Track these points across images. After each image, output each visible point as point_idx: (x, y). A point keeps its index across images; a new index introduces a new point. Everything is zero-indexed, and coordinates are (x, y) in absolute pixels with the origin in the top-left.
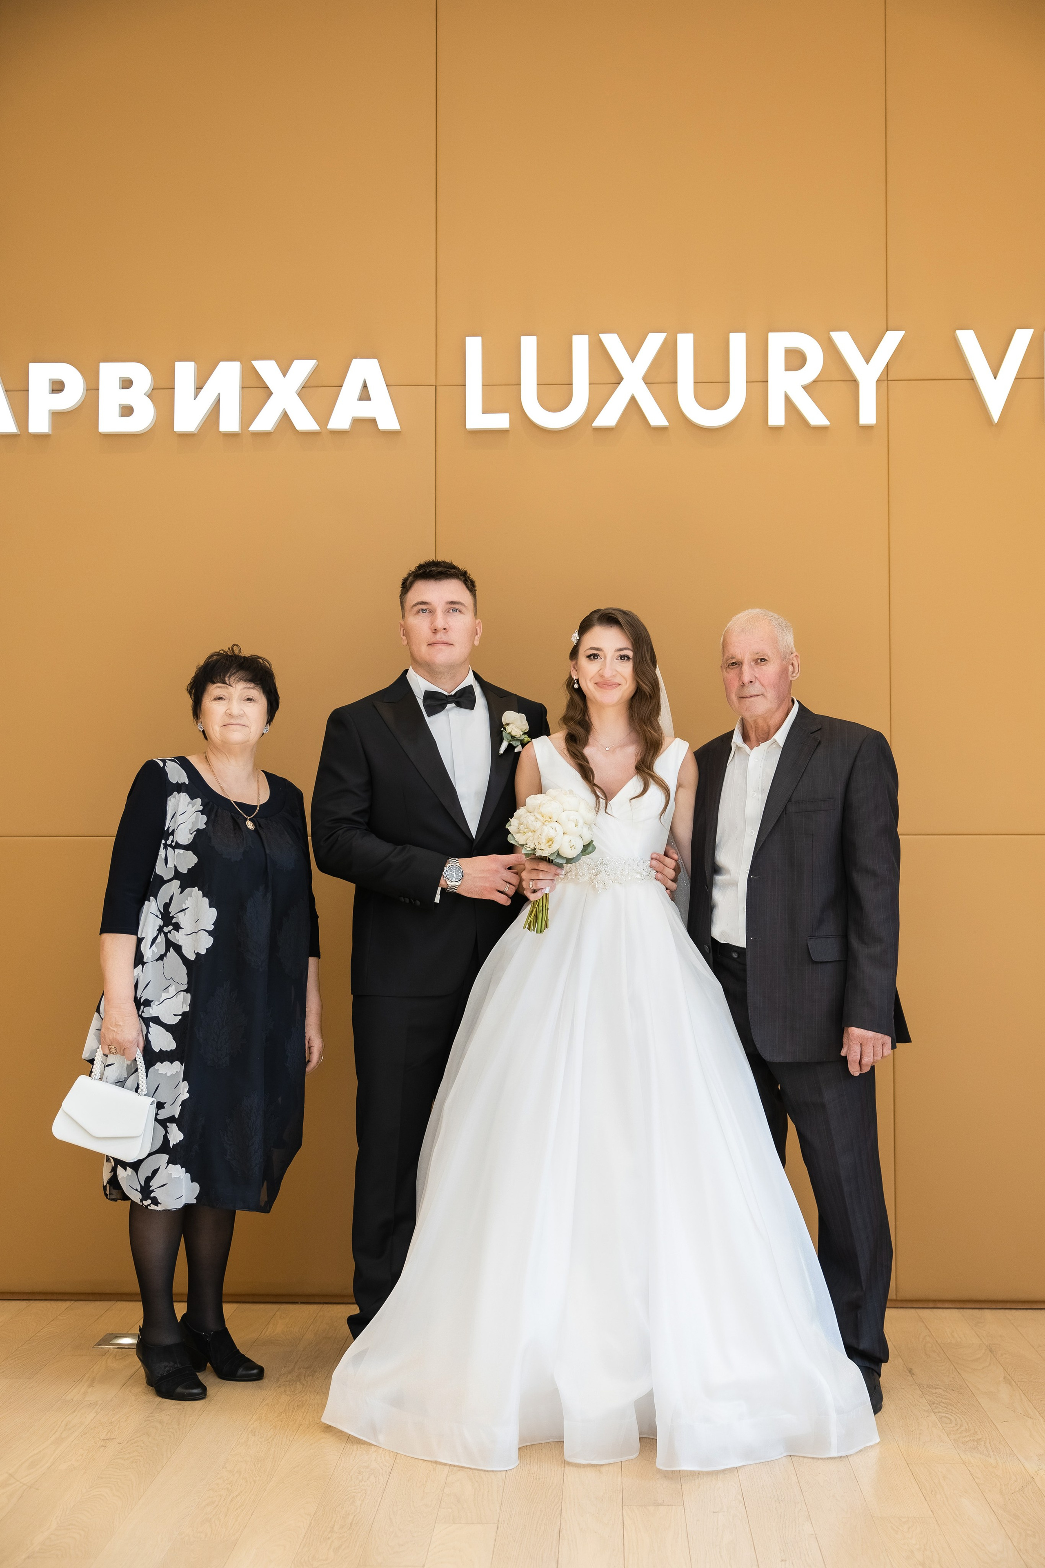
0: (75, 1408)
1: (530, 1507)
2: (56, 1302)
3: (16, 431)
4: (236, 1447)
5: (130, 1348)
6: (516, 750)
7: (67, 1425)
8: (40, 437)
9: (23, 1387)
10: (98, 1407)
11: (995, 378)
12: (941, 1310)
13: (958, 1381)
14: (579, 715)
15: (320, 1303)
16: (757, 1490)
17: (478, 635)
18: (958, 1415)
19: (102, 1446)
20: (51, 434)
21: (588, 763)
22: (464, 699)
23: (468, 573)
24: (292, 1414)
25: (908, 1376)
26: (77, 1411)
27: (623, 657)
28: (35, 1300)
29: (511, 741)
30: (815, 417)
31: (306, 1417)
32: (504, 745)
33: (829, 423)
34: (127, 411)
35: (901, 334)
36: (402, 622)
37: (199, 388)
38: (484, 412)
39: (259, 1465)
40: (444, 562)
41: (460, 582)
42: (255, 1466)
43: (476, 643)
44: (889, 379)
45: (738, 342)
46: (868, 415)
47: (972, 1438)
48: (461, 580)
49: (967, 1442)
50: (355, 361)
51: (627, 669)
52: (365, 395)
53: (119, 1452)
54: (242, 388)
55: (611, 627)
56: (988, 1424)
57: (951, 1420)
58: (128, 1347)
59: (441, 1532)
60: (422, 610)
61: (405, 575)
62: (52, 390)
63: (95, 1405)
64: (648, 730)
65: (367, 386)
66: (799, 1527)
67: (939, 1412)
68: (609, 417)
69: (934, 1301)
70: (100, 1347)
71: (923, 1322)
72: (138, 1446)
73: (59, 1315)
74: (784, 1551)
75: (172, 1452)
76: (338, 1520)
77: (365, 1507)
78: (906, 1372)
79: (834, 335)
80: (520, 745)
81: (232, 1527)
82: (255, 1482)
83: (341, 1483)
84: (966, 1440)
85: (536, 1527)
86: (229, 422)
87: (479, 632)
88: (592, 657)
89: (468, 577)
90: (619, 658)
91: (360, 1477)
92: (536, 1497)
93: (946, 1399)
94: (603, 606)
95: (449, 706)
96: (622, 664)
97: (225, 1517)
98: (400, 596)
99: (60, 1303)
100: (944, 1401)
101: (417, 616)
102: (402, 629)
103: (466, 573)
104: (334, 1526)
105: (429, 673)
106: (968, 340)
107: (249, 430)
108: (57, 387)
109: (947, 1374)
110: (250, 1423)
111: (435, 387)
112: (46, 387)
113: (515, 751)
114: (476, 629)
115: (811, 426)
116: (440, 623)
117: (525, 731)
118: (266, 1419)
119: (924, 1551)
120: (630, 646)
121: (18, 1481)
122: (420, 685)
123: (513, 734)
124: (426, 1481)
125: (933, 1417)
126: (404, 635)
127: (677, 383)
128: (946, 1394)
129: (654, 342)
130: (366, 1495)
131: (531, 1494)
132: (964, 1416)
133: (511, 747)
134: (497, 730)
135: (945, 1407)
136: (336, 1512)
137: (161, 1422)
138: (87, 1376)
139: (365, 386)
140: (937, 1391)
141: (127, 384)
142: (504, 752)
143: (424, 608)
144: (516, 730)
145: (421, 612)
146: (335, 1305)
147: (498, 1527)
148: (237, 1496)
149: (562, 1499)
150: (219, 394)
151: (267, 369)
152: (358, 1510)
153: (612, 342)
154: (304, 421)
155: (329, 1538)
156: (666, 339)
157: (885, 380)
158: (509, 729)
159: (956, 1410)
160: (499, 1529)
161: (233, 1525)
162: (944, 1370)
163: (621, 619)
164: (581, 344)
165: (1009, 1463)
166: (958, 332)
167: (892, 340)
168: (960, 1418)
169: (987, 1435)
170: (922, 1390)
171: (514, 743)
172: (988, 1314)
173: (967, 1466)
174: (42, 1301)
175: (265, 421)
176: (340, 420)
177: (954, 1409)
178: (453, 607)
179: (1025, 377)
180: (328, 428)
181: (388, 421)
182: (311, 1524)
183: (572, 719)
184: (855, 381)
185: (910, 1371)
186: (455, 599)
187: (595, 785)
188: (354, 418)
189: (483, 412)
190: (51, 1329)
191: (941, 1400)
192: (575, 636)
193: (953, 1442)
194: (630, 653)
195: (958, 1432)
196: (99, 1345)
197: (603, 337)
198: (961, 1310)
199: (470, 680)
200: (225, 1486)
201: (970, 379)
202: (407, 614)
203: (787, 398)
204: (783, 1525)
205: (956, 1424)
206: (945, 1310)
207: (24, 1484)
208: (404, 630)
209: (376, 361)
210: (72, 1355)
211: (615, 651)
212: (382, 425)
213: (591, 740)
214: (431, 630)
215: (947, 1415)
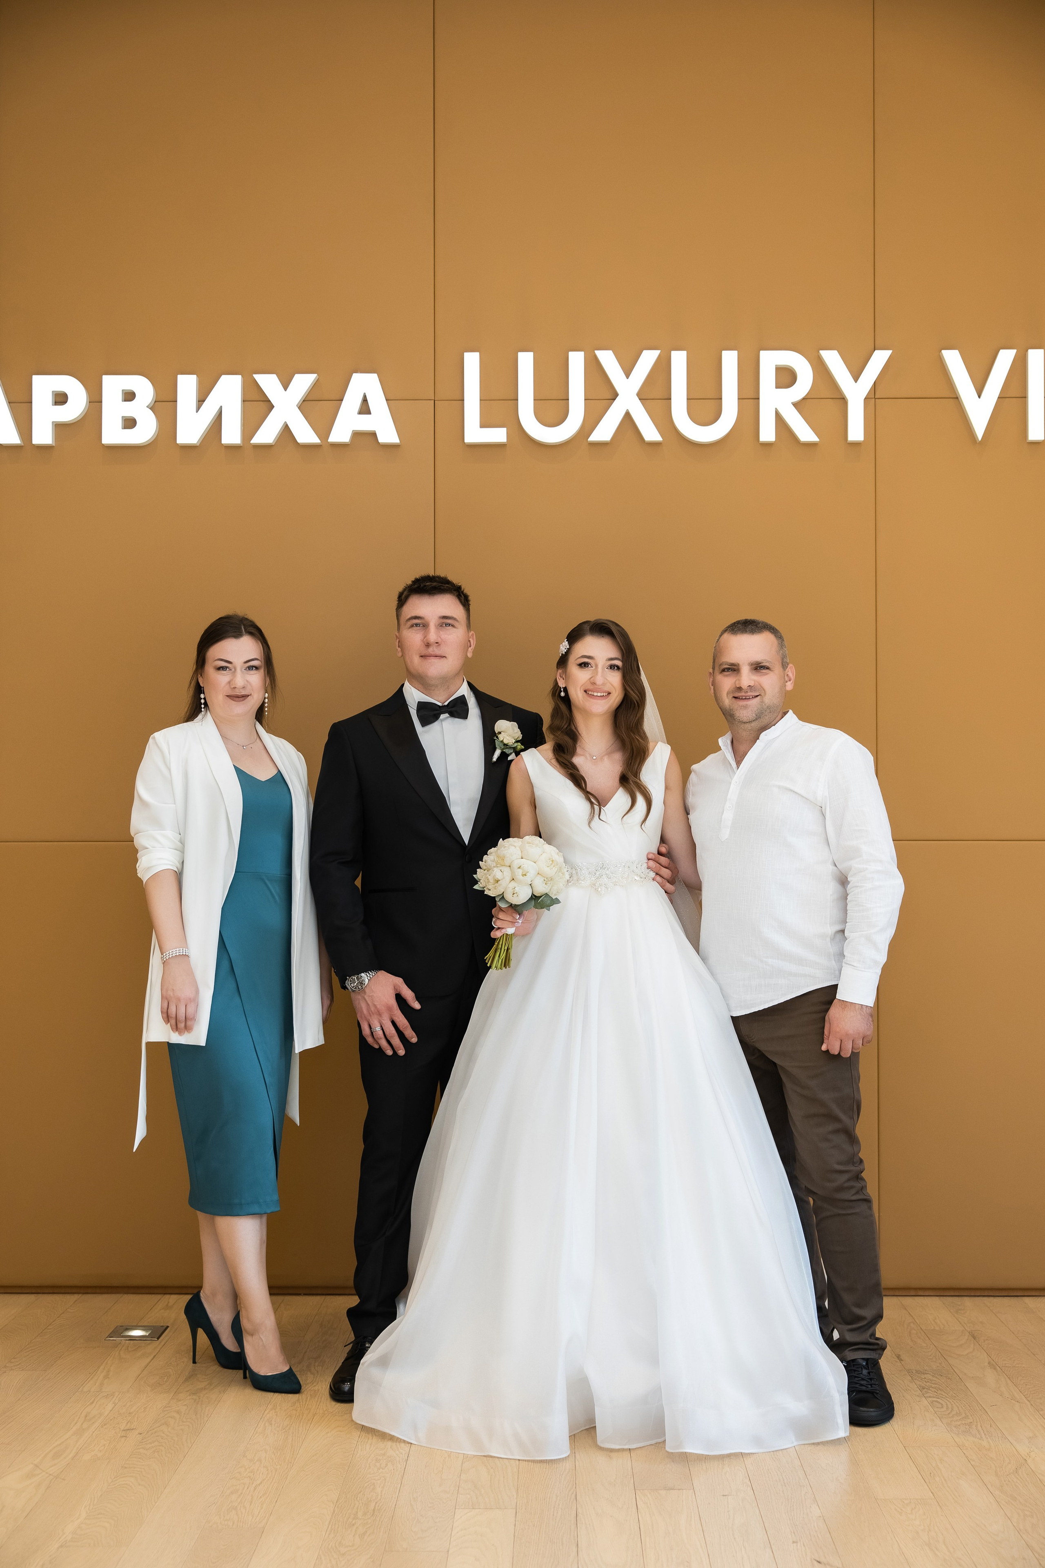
0: (93, 1399)
1: (546, 1493)
2: (64, 1295)
3: (20, 443)
4: (254, 1437)
5: (141, 1340)
6: (510, 758)
7: (86, 1416)
8: (43, 449)
9: (41, 1379)
10: (114, 1398)
11: (979, 397)
12: (922, 1297)
13: (945, 1366)
14: (565, 724)
15: (323, 1295)
16: (763, 1474)
17: (472, 647)
18: (948, 1399)
19: (123, 1436)
20: (54, 445)
21: (578, 771)
22: (458, 709)
23: (463, 587)
24: (306, 1404)
25: (896, 1362)
26: (95, 1402)
27: (612, 667)
28: (43, 1293)
29: (504, 749)
30: (805, 433)
31: (319, 1407)
32: (497, 753)
33: (818, 440)
34: (130, 423)
35: (886, 354)
36: (397, 634)
37: (201, 401)
38: (483, 426)
39: (279, 1453)
40: (439, 577)
41: (454, 597)
42: (274, 1455)
43: (470, 655)
44: (876, 397)
45: (730, 360)
46: (856, 431)
47: (963, 1422)
48: (454, 595)
49: (959, 1425)
50: (354, 374)
51: (615, 679)
52: (365, 409)
53: (140, 1443)
54: (243, 401)
55: (603, 637)
56: (977, 1408)
57: (942, 1404)
58: (139, 1339)
59: (461, 1517)
60: (416, 624)
61: (401, 589)
62: (55, 402)
63: (112, 1396)
64: (636, 738)
65: (367, 400)
66: (806, 1509)
67: (930, 1397)
68: (604, 432)
69: (915, 1289)
70: (111, 1339)
71: (906, 1309)
72: (158, 1436)
73: (68, 1308)
74: (794, 1533)
75: (193, 1442)
76: (361, 1507)
77: (385, 1494)
78: (894, 1358)
79: (824, 353)
80: (514, 754)
81: (258, 1515)
82: (276, 1471)
83: (360, 1471)
84: (959, 1423)
85: (553, 1512)
86: (231, 435)
87: (472, 644)
88: (583, 665)
89: (462, 592)
90: (609, 668)
91: (378, 1465)
92: (550, 1482)
93: (935, 1384)
94: (592, 618)
95: (442, 716)
96: (611, 673)
97: (250, 1505)
98: (396, 609)
99: (68, 1297)
100: (933, 1386)
101: (410, 630)
102: (398, 640)
103: (460, 587)
104: (357, 1512)
105: (422, 684)
106: (953, 359)
107: (251, 442)
108: (61, 400)
109: (934, 1360)
110: (266, 1412)
111: (433, 401)
112: (50, 399)
113: (508, 759)
114: (469, 641)
115: (801, 442)
116: (433, 636)
117: (518, 739)
118: (280, 1408)
119: (928, 1532)
120: (620, 657)
121: (44, 1471)
122: (414, 696)
123: (505, 742)
124: (442, 1468)
125: (925, 1402)
126: (399, 647)
127: (671, 399)
128: (934, 1379)
129: (648, 359)
130: (385, 1482)
131: (546, 1480)
132: (954, 1401)
133: (504, 755)
134: (490, 738)
135: (935, 1392)
136: (358, 1498)
137: (178, 1412)
138: (102, 1367)
139: (365, 400)
140: (926, 1376)
141: (129, 396)
142: (497, 759)
143: (419, 623)
144: (507, 737)
145: (415, 625)
146: (337, 1297)
147: (516, 1513)
148: (259, 1484)
149: (576, 1484)
150: (221, 406)
151: (268, 383)
152: (379, 1497)
153: (607, 359)
154: (305, 434)
155: (353, 1525)
156: (660, 355)
157: (873, 398)
158: (501, 737)
159: (946, 1395)
160: (518, 1515)
161: (259, 1513)
162: (930, 1356)
163: (614, 629)
164: (577, 361)
165: (1002, 1446)
166: (944, 352)
167: (880, 359)
168: (950, 1402)
169: (978, 1419)
170: (912, 1376)
171: (507, 751)
172: (967, 1302)
173: (962, 1448)
174: (50, 1295)
175: (266, 434)
176: (340, 433)
177: (943, 1393)
178: (446, 622)
179: (1008, 396)
180: (329, 441)
181: (388, 434)
182: (334, 1511)
183: (559, 728)
184: (844, 398)
185: (898, 1357)
186: (448, 614)
187: (588, 792)
188: (354, 432)
189: (481, 427)
190: (62, 1322)
191: (930, 1385)
192: (564, 646)
193: (946, 1425)
194: (619, 663)
195: (951, 1415)
196: (110, 1337)
197: (598, 353)
198: (942, 1298)
199: (464, 690)
200: (247, 1474)
201: (955, 398)
202: (402, 627)
203: (778, 415)
204: (791, 1507)
205: (947, 1408)
206: (926, 1298)
207: (50, 1475)
208: (399, 641)
209: (375, 375)
210: (86, 1347)
211: (606, 660)
212: (382, 439)
213: (579, 750)
214: (424, 643)
215: (938, 1400)
